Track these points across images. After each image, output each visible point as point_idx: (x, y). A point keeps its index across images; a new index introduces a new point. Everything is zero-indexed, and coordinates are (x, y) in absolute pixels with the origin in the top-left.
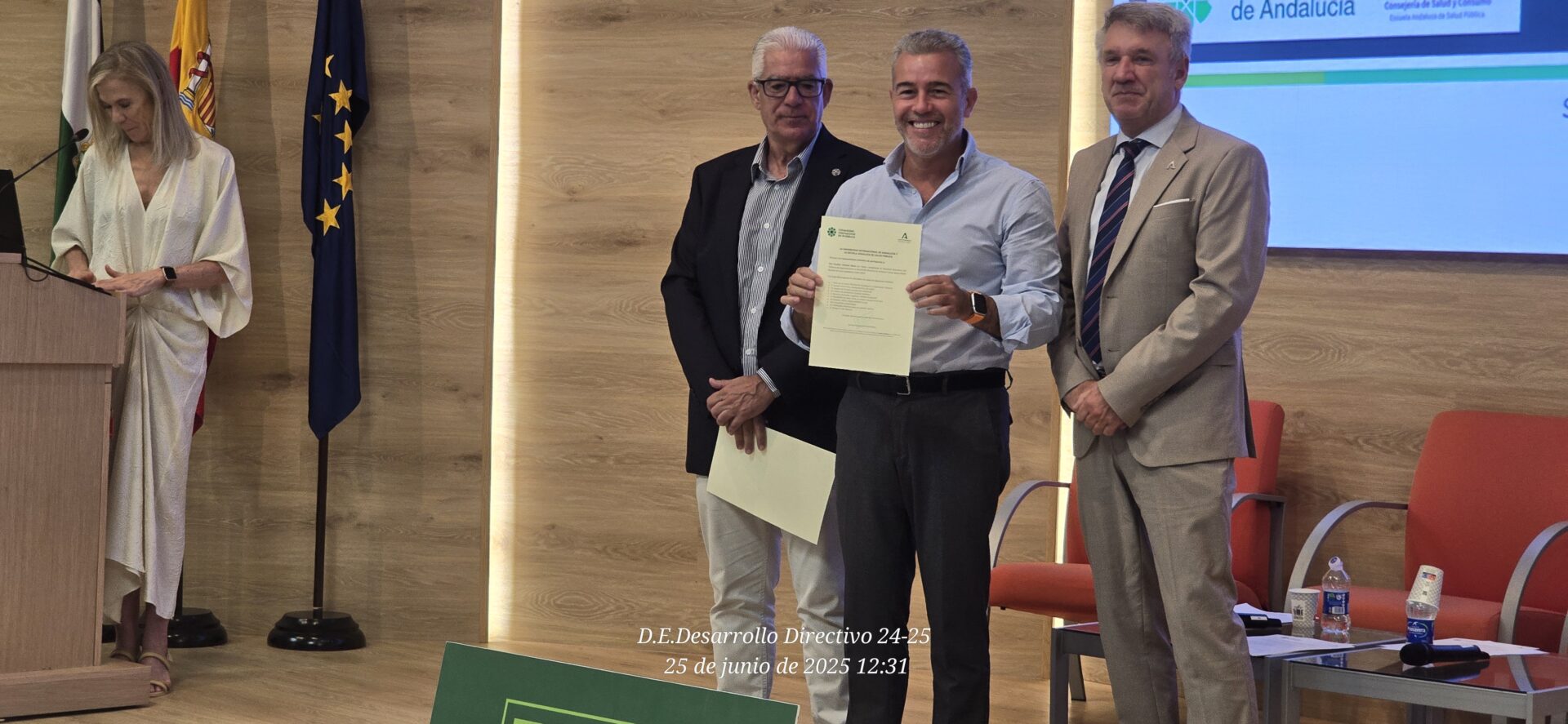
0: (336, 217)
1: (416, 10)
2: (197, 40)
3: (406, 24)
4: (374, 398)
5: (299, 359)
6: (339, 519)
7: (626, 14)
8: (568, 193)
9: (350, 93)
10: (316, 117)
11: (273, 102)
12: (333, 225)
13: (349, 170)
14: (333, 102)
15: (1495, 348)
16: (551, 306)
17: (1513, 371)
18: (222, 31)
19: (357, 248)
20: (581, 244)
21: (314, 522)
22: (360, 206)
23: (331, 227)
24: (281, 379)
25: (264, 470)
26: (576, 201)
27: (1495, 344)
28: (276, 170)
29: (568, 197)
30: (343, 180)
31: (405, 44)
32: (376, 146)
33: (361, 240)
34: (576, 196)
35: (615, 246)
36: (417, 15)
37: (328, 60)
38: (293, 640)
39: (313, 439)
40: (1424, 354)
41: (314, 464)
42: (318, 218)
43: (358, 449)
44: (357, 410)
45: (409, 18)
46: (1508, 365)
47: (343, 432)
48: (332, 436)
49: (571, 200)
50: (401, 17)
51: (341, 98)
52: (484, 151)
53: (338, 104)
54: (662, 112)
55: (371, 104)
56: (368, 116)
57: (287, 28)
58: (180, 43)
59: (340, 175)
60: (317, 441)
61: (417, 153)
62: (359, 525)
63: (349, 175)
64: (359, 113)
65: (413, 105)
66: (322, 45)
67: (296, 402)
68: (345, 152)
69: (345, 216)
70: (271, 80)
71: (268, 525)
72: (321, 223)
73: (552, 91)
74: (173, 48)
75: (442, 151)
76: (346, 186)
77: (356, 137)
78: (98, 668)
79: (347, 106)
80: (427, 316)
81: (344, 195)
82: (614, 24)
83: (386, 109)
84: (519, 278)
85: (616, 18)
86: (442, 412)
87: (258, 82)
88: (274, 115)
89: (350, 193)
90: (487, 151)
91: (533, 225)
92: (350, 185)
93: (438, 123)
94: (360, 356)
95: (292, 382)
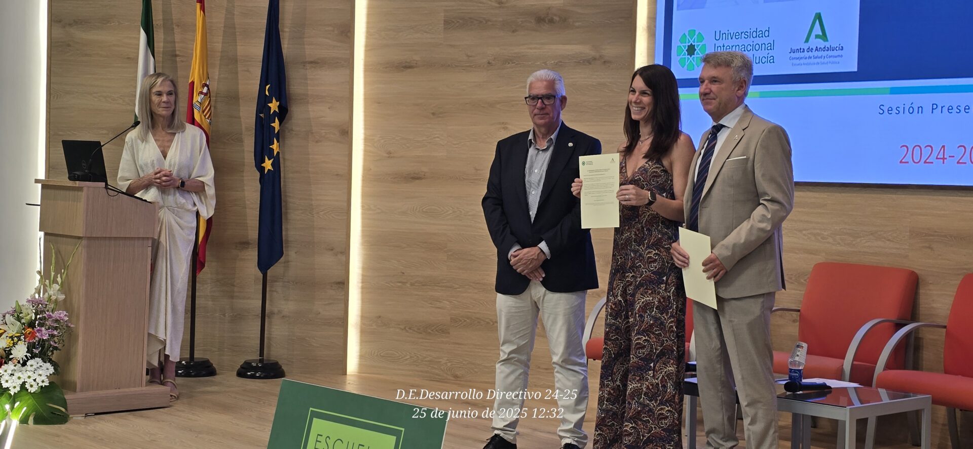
0: (271, 164)
1: (311, 62)
2: (202, 76)
3: (306, 69)
4: (291, 254)
5: (253, 234)
6: (272, 313)
7: (415, 65)
8: (387, 153)
9: (278, 103)
10: (261, 115)
11: (241, 108)
12: (270, 168)
13: (278, 141)
14: (270, 108)
15: (845, 230)
16: (379, 209)
17: (854, 242)
18: (215, 73)
19: (282, 180)
20: (394, 179)
21: (260, 315)
22: (284, 159)
23: (269, 170)
24: (245, 244)
25: (236, 289)
26: (391, 157)
27: (845, 229)
28: (242, 142)
29: (387, 155)
30: (275, 147)
31: (306, 79)
32: (292, 130)
33: (284, 176)
34: (392, 155)
35: (411, 180)
36: (312, 65)
37: (267, 87)
38: (249, 373)
39: (260, 275)
40: (808, 234)
41: (260, 287)
42: (262, 165)
43: (282, 279)
44: (282, 259)
45: (308, 66)
46: (852, 239)
47: (275, 270)
48: (269, 272)
49: (389, 157)
50: (304, 66)
51: (274, 106)
52: (346, 133)
53: (272, 109)
54: (433, 114)
55: (289, 109)
56: (287, 115)
57: (248, 71)
58: (194, 79)
59: (273, 144)
60: (262, 275)
61: (312, 133)
62: (283, 316)
63: (278, 144)
64: (283, 113)
65: (310, 110)
66: (264, 80)
67: (252, 255)
68: (276, 132)
69: (276, 164)
70: (240, 97)
71: (238, 317)
72: (264, 168)
73: (379, 103)
74: (190, 81)
75: (325, 132)
76: (276, 149)
77: (282, 125)
78: (145, 388)
79: (277, 110)
80: (318, 213)
81: (275, 153)
82: (409, 70)
83: (297, 112)
84: (364, 195)
85: (410, 67)
86: (325, 261)
87: (233, 98)
88: (241, 114)
89: (278, 153)
90: (347, 132)
91: (371, 169)
92: (278, 148)
93: (322, 119)
94: (284, 233)
95: (250, 246)
